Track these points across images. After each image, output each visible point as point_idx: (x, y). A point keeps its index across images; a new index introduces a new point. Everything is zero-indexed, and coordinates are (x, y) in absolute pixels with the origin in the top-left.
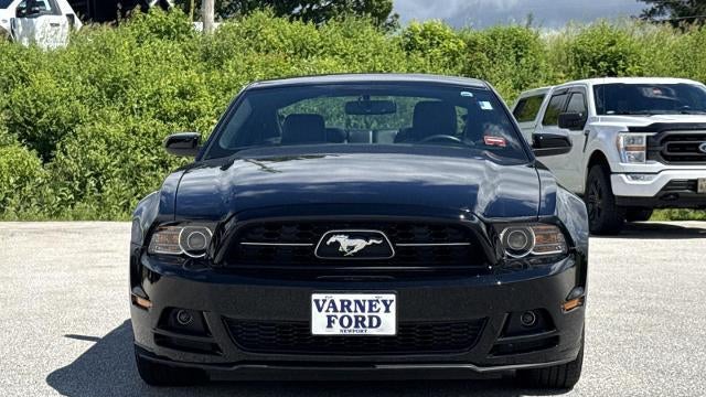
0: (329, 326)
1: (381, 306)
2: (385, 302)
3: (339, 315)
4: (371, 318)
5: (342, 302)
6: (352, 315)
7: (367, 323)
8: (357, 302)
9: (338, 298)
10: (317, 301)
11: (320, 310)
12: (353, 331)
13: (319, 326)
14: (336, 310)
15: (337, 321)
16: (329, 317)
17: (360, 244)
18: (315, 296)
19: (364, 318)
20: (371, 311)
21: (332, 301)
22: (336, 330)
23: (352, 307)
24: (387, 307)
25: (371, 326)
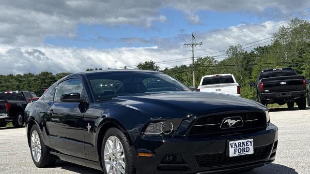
0: (235, 153)
1: (249, 143)
2: (250, 142)
3: (238, 148)
4: (247, 148)
5: (238, 143)
6: (241, 148)
7: (246, 150)
8: (243, 143)
9: (237, 142)
10: (231, 144)
11: (232, 147)
12: (242, 154)
13: (232, 153)
14: (237, 147)
15: (237, 151)
16: (235, 149)
17: (234, 122)
18: (230, 143)
19: (245, 148)
20: (247, 146)
21: (235, 144)
22: (237, 154)
23: (241, 145)
24: (251, 143)
25: (247, 151)
